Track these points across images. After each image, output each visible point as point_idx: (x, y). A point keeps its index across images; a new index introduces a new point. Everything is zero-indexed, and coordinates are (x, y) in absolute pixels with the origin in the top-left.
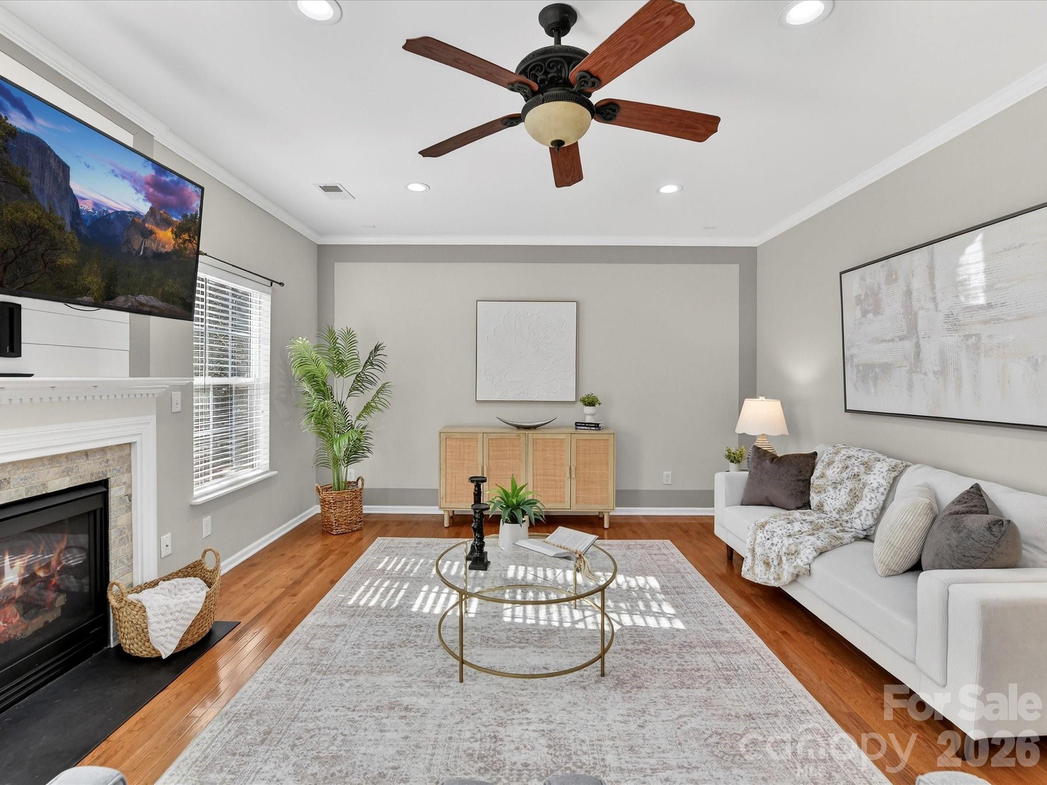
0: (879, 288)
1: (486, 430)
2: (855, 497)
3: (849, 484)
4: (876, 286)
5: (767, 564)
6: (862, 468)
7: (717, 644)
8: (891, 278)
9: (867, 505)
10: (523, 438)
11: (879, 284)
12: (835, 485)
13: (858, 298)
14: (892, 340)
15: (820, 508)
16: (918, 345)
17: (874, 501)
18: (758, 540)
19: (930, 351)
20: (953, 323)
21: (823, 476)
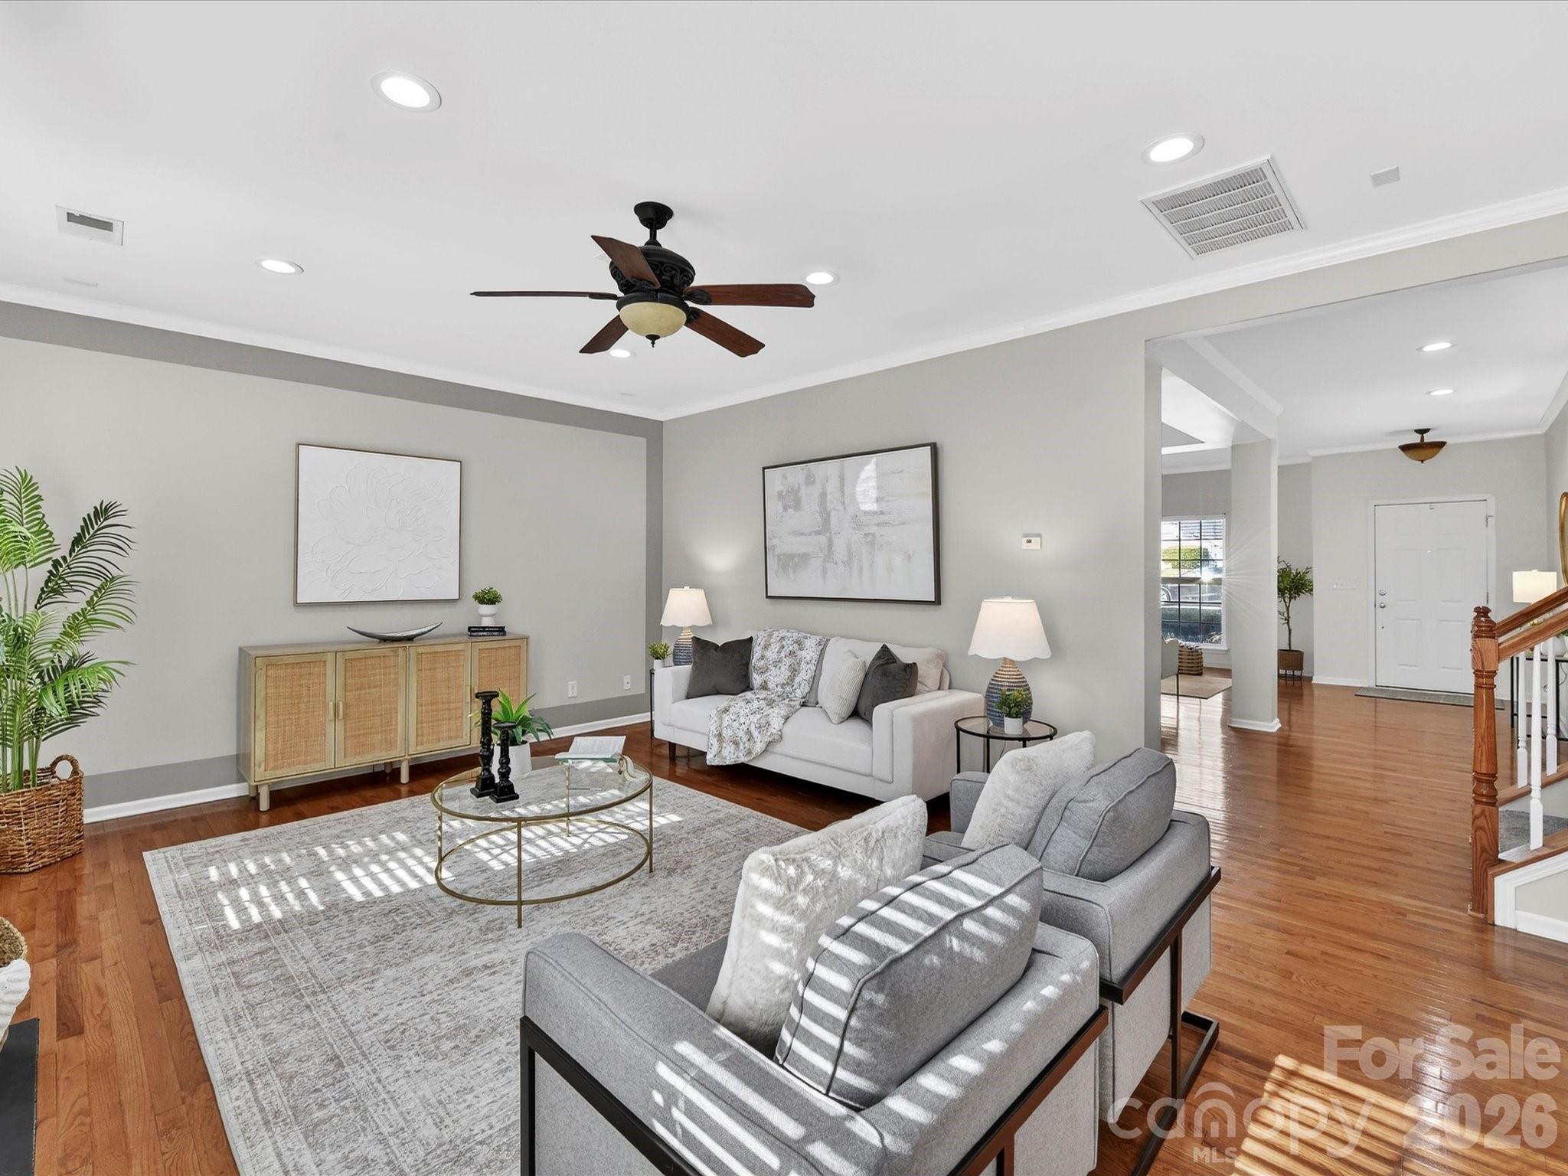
0: (799, 488)
1: (337, 648)
2: (794, 671)
3: (788, 661)
4: (797, 486)
5: (736, 743)
6: (796, 646)
7: (719, 821)
8: (810, 480)
9: (805, 674)
10: (401, 652)
11: (799, 484)
12: (777, 663)
13: (780, 493)
14: (810, 534)
15: (764, 687)
16: (830, 540)
17: (809, 671)
18: (725, 724)
19: (840, 544)
20: (857, 521)
21: (763, 657)
